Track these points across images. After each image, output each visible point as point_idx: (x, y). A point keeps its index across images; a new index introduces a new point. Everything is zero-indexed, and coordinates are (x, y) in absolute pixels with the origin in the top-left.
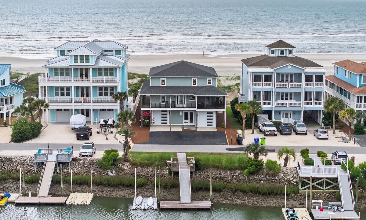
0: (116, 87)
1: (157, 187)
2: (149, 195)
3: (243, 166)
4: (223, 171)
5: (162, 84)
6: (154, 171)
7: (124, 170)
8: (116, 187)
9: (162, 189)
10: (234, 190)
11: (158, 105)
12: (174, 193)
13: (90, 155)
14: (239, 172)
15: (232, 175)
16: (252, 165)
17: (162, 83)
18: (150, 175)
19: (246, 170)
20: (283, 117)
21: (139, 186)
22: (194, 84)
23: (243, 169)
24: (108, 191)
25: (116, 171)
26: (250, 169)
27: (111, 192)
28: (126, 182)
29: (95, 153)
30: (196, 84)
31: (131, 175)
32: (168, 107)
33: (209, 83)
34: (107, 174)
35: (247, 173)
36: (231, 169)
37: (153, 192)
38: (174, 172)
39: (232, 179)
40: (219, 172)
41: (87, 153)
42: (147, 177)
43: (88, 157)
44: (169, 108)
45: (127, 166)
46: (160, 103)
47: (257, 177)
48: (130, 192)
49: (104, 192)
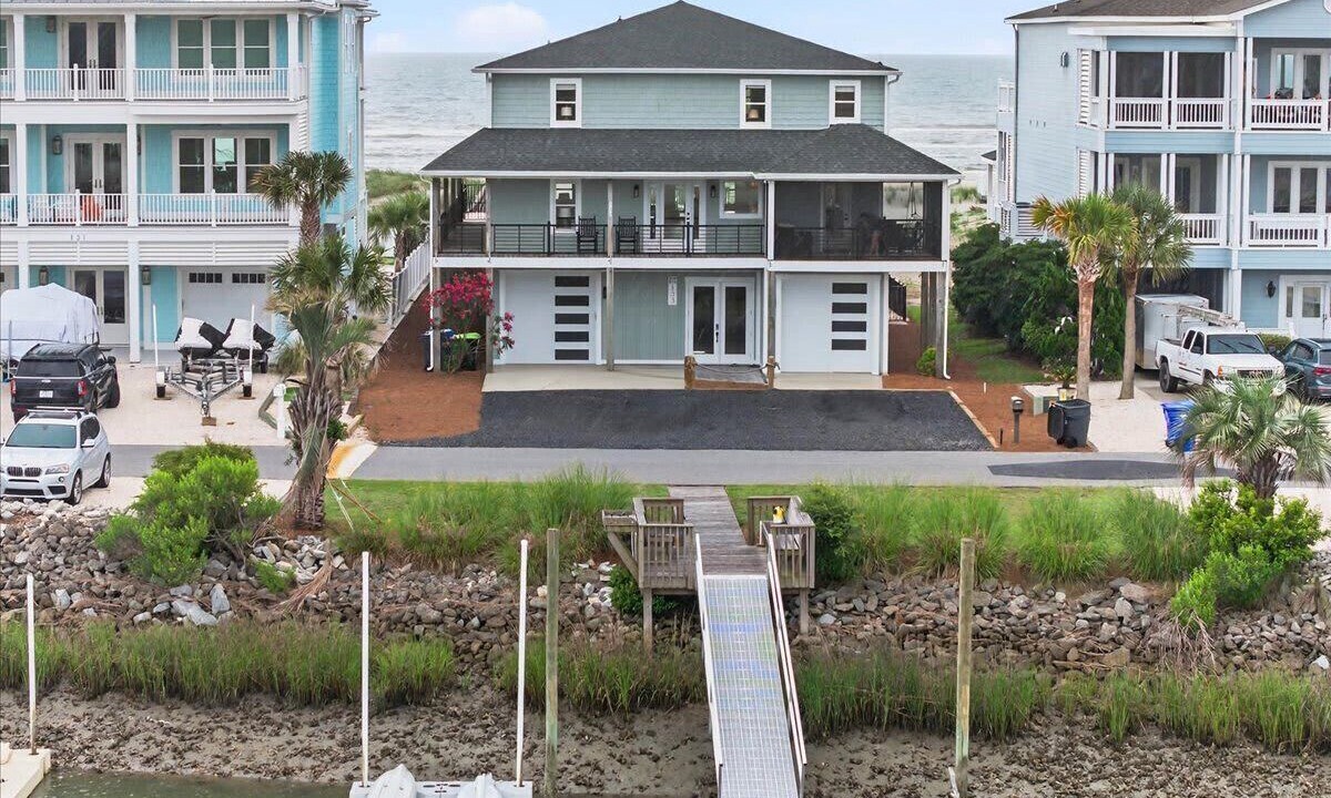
0: (282, 130)
1: (535, 703)
2: (467, 762)
3: (1162, 550)
4: (1018, 590)
5: (560, 117)
6: (508, 594)
7: (293, 583)
8: (230, 704)
9: (569, 716)
10: (1118, 727)
11: (534, 238)
12: (657, 751)
13: (62, 490)
14: (1136, 590)
15: (1089, 613)
16: (1234, 542)
17: (559, 107)
18: (482, 623)
19: (1199, 578)
20: (1289, 313)
21: (401, 697)
22: (754, 115)
23: (1163, 571)
24: (168, 731)
25: (233, 595)
26: (1221, 570)
27: (188, 742)
28: (298, 670)
29: (101, 484)
30: (761, 118)
31: (343, 620)
32: (597, 252)
33: (845, 110)
34: (169, 615)
35: (1203, 600)
36: (1076, 576)
37: (499, 743)
38: (655, 593)
39: (1090, 642)
40: (989, 599)
41: (37, 472)
42: (456, 633)
43: (47, 501)
44: (605, 254)
45: (317, 561)
46: (549, 225)
47: (1282, 630)
48: (326, 744)
49: (133, 744)
